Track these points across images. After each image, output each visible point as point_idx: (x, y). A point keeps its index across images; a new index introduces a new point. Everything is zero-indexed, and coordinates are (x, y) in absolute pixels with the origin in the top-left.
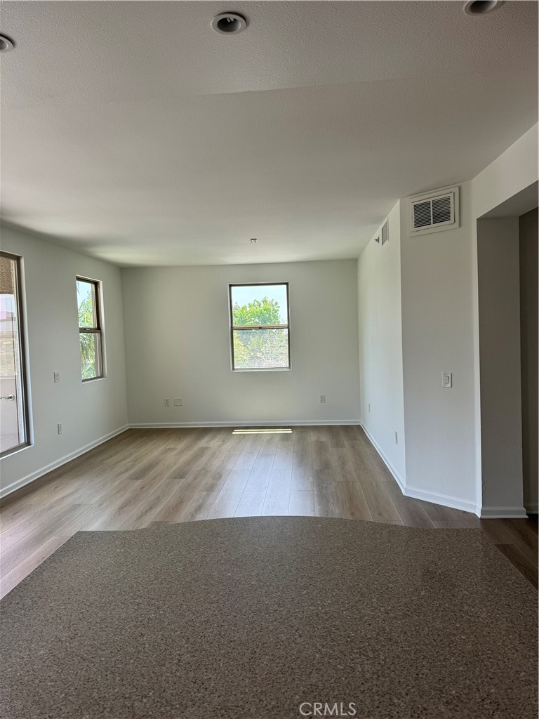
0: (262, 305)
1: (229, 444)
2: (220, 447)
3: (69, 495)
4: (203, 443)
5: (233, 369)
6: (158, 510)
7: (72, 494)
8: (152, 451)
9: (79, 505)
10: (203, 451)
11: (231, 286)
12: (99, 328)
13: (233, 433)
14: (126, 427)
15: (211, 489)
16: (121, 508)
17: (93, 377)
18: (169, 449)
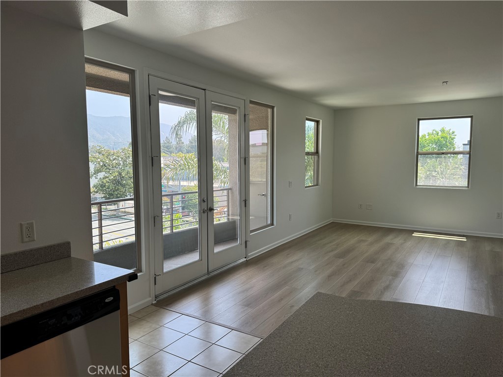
0: (440, 133)
1: (409, 244)
2: (402, 244)
3: (295, 261)
4: (388, 239)
5: (416, 185)
6: (356, 282)
7: (297, 260)
8: (351, 240)
9: (302, 269)
10: (388, 246)
11: (419, 120)
12: (317, 152)
13: (413, 235)
14: (331, 220)
15: (396, 275)
16: (330, 277)
17: (310, 185)
18: (362, 240)
